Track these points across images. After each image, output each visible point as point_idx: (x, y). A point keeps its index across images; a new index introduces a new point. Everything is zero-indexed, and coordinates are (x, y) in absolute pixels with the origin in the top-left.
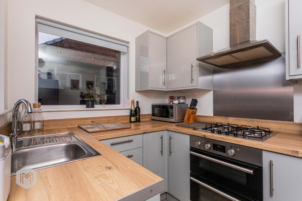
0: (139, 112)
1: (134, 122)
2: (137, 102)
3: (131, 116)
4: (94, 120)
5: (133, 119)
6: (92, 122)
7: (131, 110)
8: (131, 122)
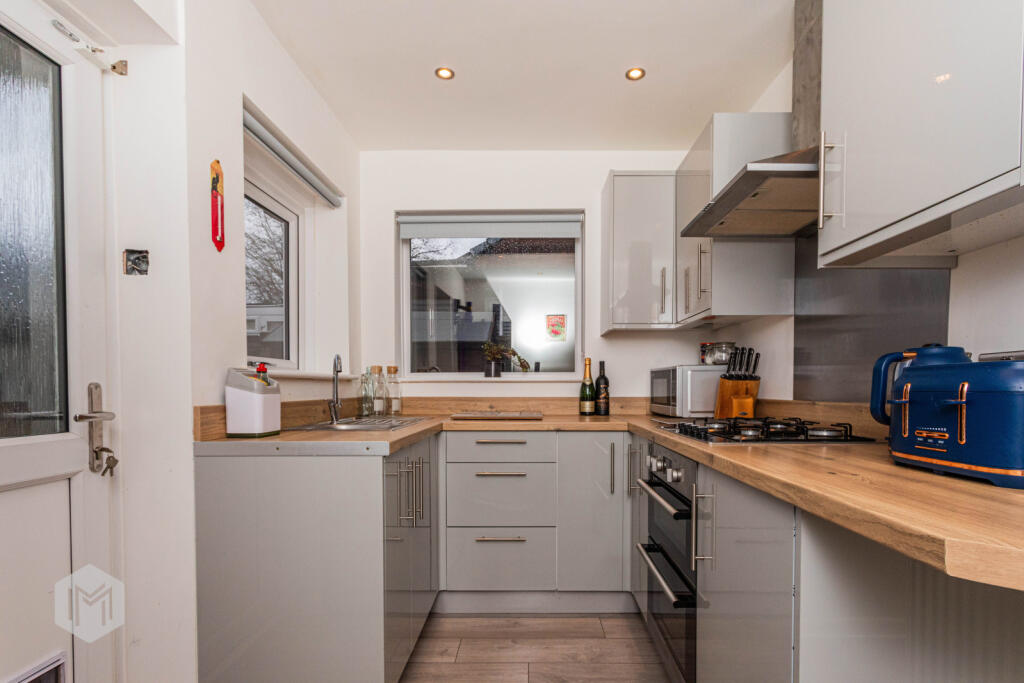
0: (606, 388)
1: (590, 414)
2: (602, 364)
3: (583, 398)
4: (494, 404)
5: (588, 406)
6: (491, 407)
7: (584, 385)
8: (583, 414)
